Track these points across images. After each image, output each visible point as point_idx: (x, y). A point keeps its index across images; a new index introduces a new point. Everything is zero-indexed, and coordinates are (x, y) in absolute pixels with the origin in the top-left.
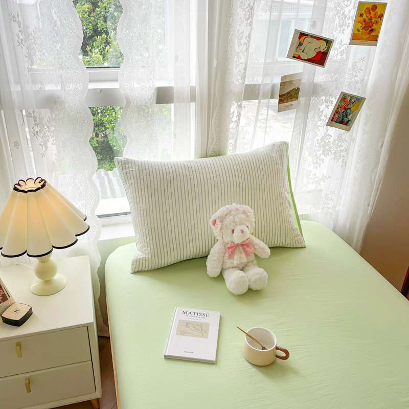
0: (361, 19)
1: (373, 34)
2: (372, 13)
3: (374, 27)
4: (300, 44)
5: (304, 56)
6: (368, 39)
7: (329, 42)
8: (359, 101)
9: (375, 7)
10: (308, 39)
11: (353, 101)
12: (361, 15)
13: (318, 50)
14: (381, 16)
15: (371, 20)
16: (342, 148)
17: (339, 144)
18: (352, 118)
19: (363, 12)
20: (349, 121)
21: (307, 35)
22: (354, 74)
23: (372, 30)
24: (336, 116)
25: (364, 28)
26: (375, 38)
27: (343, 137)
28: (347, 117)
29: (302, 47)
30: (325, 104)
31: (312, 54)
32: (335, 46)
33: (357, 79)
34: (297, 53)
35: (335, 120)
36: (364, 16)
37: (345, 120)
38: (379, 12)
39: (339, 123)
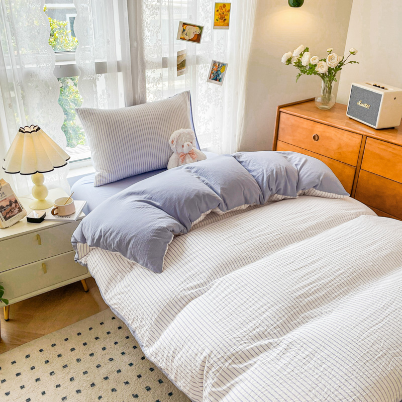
0: (218, 13)
1: (226, 22)
2: (224, 10)
3: (226, 17)
4: (184, 30)
5: (187, 38)
6: (223, 25)
7: (201, 28)
8: (224, 65)
9: (224, 6)
10: (188, 27)
11: (220, 65)
12: (217, 11)
13: (195, 33)
14: (229, 11)
15: (223, 13)
16: (219, 97)
17: (217, 94)
18: (222, 76)
19: (218, 9)
20: (220, 79)
21: (187, 24)
22: (219, 47)
23: (225, 20)
24: (212, 75)
25: (220, 19)
26: (228, 25)
27: (219, 89)
28: (219, 76)
29: (185, 32)
30: (204, 68)
31: (192, 36)
32: (204, 30)
33: (221, 51)
34: (182, 36)
35: (212, 78)
36: (219, 11)
37: (218, 78)
38: (227, 8)
39: (215, 80)
